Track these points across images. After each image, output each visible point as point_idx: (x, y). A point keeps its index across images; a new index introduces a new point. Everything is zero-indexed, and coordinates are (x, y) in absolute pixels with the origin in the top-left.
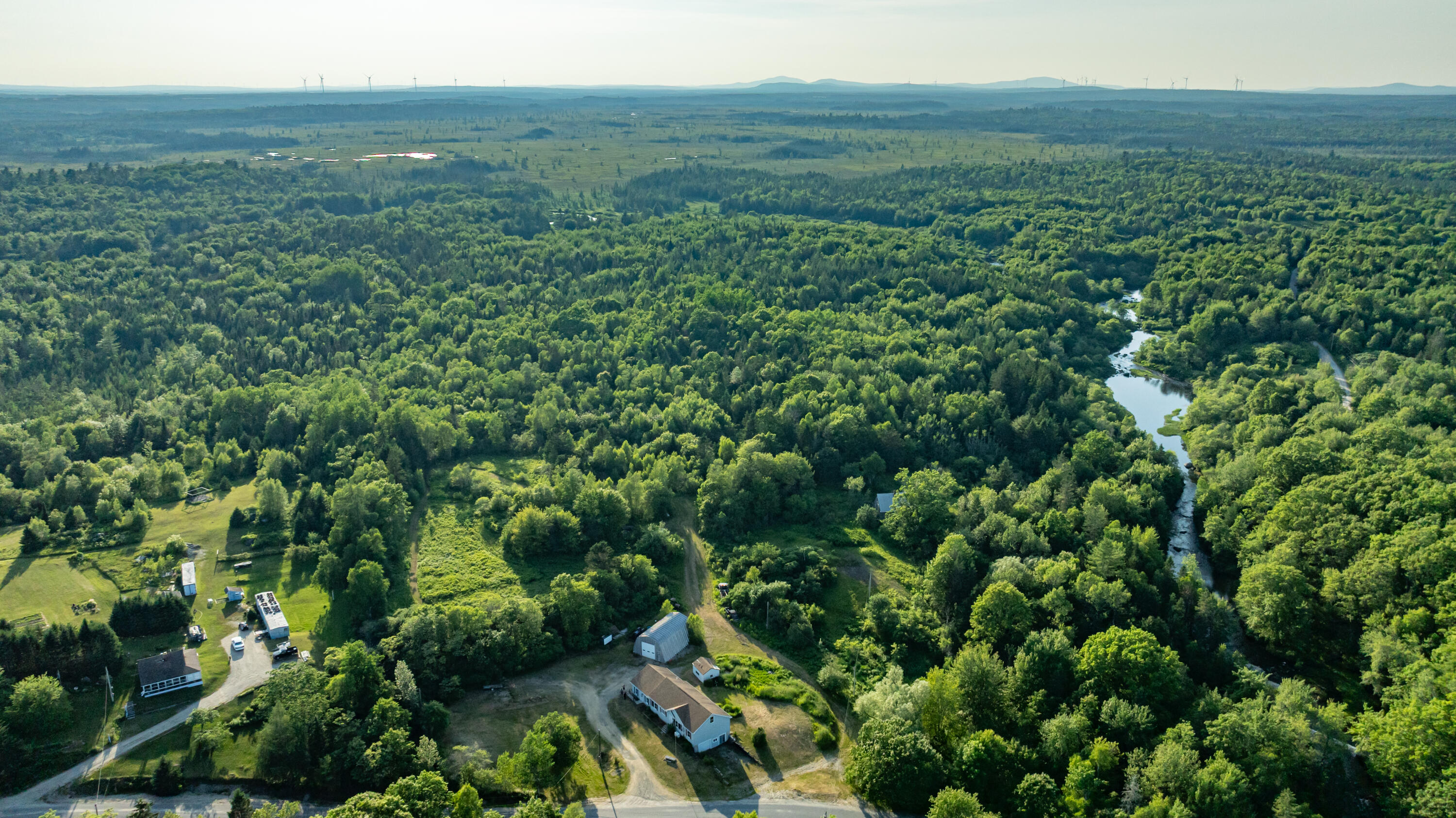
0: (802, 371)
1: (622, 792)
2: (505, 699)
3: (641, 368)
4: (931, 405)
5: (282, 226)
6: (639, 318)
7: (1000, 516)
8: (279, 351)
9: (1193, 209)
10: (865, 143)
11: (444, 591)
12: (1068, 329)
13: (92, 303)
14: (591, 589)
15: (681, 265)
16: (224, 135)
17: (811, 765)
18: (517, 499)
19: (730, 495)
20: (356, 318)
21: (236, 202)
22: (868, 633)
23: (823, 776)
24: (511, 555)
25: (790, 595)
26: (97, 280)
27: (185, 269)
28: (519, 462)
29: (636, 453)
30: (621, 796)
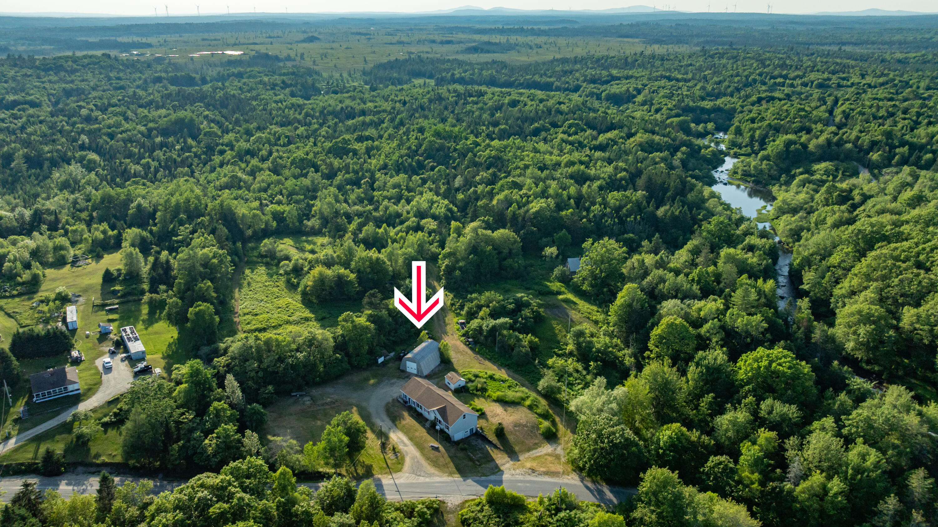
0: (506, 177)
1: (400, 470)
2: (308, 403)
3: (391, 177)
4: (599, 200)
5: (141, 93)
6: (387, 147)
7: (660, 272)
8: (139, 168)
9: (755, 81)
10: (527, 44)
11: (260, 326)
12: (683, 153)
13: (8, 140)
14: (368, 323)
15: (413, 114)
16: (102, 41)
17: (539, 449)
18: (310, 262)
19: (463, 259)
20: (192, 147)
21: (110, 79)
22: (571, 354)
23: (550, 459)
24: (307, 301)
25: (511, 327)
26: (13, 126)
27: (74, 119)
28: (310, 239)
29: (392, 232)
30: (399, 474)
